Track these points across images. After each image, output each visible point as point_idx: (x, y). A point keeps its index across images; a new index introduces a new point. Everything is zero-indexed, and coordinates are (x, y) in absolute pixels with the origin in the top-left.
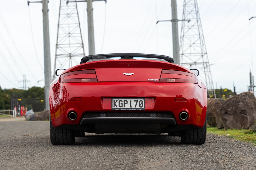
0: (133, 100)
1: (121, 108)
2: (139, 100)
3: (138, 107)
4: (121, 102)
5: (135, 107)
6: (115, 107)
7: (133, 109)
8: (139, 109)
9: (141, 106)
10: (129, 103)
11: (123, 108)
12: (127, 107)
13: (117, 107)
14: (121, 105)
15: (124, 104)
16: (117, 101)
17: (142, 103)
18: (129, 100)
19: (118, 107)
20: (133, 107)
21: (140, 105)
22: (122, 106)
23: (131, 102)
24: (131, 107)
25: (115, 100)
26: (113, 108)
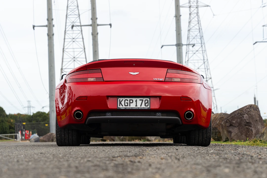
0: (138, 99)
1: (127, 107)
2: (144, 99)
3: (143, 106)
4: (126, 101)
5: (141, 106)
6: (121, 106)
7: (139, 108)
8: (144, 108)
9: (147, 105)
10: (134, 102)
11: (129, 107)
12: (133, 106)
13: (122, 106)
14: (126, 104)
15: (130, 103)
16: (123, 100)
17: (148, 102)
18: (134, 99)
19: (124, 106)
20: (139, 106)
21: (145, 104)
22: (128, 105)
23: (136, 101)
24: (136, 106)
25: (121, 99)
26: (119, 107)
